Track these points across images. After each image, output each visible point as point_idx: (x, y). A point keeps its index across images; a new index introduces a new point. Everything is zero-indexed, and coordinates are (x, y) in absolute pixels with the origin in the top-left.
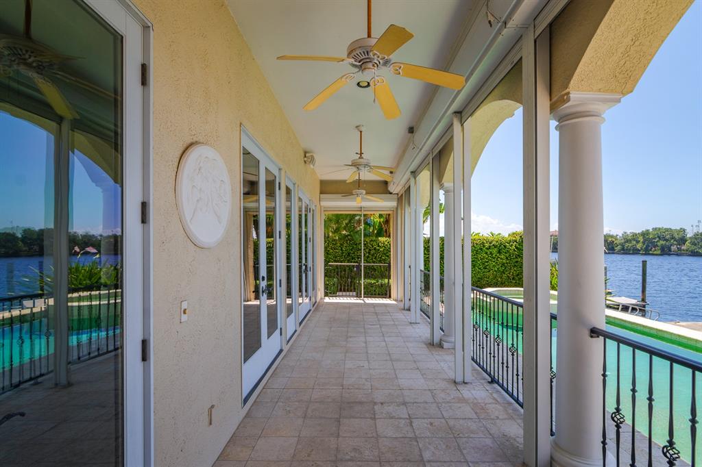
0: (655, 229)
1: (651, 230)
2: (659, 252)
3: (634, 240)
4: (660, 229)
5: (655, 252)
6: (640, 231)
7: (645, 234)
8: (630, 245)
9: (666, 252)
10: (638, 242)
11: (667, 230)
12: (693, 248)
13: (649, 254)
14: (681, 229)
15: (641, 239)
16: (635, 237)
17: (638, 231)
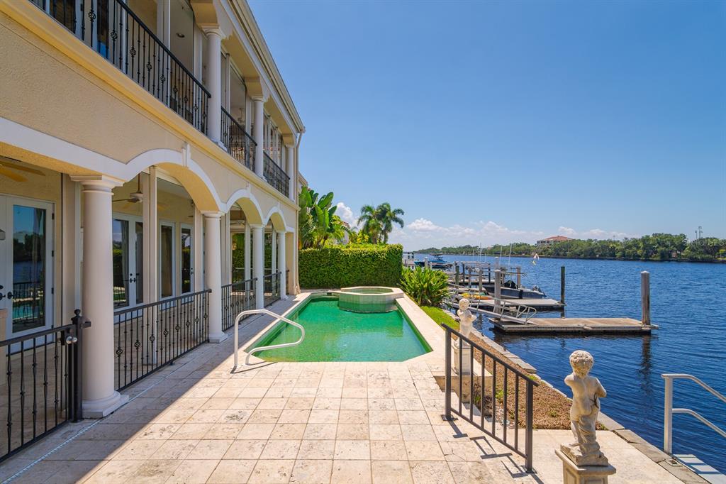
0: (655, 235)
1: (651, 236)
2: (658, 258)
3: (635, 246)
4: (660, 235)
5: (655, 259)
6: (640, 237)
7: (645, 240)
8: (631, 251)
9: (665, 258)
10: (638, 248)
11: (667, 236)
12: (692, 254)
13: (650, 260)
14: (681, 235)
15: (641, 245)
16: (635, 243)
17: (639, 237)
